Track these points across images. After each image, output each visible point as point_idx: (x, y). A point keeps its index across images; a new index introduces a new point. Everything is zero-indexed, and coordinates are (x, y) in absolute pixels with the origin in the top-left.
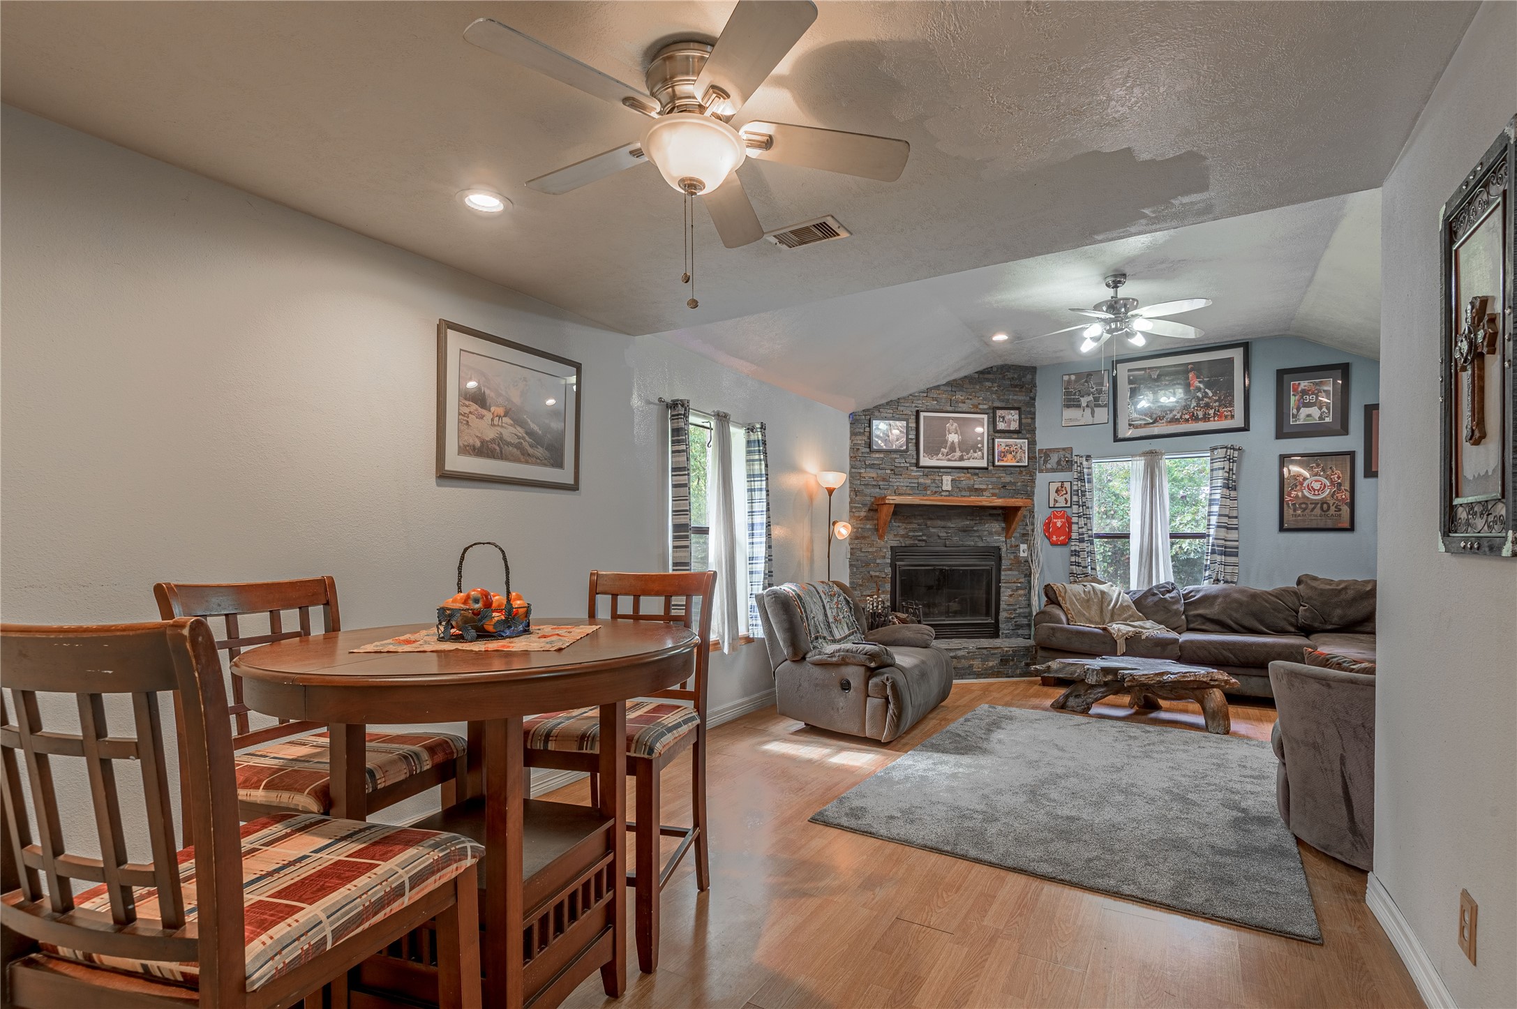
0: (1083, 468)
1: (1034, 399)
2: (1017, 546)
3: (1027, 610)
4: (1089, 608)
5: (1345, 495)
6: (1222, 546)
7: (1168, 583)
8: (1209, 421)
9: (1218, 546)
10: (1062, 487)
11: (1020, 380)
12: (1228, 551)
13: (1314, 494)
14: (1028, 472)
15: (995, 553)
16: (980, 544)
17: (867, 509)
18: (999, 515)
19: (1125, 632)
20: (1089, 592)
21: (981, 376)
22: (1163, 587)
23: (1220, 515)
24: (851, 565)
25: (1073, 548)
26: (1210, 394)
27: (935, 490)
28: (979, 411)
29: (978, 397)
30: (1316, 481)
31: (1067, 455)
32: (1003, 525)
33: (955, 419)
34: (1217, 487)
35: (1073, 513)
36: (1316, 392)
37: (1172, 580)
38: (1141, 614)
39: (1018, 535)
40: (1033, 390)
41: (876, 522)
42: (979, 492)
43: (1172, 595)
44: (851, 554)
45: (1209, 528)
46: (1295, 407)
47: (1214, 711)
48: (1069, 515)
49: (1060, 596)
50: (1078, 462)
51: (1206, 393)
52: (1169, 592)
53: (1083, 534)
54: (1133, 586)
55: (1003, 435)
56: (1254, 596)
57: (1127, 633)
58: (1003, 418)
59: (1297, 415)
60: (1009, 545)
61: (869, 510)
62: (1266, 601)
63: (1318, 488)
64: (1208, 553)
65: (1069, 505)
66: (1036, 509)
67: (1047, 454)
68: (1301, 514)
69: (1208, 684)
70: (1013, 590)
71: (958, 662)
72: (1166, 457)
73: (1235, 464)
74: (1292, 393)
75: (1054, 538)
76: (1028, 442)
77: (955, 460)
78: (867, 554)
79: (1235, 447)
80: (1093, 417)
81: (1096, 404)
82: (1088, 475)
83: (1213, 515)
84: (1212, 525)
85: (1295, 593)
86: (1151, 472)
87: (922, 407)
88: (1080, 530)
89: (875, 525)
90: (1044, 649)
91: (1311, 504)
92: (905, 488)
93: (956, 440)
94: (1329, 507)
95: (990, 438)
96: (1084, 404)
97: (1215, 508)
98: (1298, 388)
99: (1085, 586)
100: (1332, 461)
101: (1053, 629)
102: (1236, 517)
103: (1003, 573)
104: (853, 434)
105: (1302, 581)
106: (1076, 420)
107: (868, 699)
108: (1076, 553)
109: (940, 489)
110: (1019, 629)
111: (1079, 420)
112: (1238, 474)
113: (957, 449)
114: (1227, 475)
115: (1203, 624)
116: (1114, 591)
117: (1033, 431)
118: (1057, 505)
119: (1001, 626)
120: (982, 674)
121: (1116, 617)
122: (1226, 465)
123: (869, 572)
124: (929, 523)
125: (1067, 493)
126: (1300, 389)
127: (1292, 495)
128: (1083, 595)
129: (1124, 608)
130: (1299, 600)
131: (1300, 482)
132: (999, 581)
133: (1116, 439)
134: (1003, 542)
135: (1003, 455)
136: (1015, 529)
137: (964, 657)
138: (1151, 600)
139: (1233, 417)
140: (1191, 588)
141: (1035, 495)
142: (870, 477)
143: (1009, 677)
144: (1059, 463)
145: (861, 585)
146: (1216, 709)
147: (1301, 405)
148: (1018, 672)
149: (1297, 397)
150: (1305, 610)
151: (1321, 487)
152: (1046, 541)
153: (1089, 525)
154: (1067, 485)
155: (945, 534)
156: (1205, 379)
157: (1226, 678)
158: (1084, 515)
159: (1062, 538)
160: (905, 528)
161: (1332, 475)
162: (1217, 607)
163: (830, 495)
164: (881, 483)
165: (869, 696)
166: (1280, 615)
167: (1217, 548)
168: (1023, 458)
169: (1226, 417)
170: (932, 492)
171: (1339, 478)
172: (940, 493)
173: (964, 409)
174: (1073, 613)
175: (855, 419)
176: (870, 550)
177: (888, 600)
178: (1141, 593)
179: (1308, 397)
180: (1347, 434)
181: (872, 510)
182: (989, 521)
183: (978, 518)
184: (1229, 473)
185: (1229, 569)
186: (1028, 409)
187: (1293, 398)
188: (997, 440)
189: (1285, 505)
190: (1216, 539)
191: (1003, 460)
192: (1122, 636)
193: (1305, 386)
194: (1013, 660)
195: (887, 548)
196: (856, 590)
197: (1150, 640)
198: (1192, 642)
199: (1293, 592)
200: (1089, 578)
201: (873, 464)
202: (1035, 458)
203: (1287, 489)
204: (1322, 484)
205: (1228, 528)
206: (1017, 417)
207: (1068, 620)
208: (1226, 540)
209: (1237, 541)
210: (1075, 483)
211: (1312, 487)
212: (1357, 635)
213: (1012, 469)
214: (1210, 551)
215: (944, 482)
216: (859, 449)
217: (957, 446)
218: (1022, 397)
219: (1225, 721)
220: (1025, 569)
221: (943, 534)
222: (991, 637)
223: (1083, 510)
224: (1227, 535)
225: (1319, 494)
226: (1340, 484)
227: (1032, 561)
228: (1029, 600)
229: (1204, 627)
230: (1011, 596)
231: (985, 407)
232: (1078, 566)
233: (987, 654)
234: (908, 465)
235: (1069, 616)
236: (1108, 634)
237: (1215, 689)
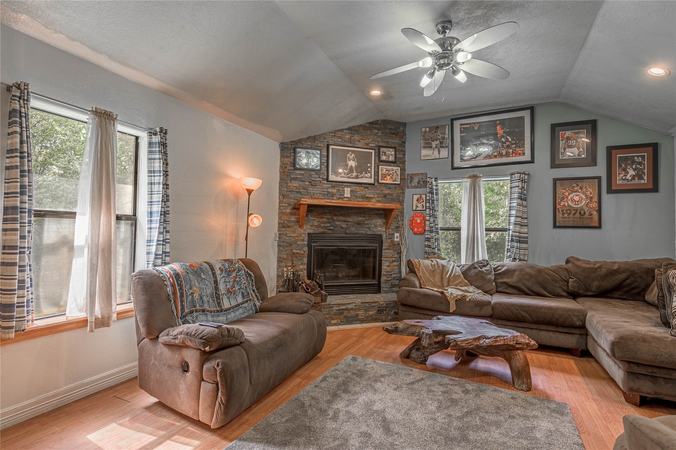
0: (433, 185)
1: (405, 143)
2: (393, 234)
3: (399, 275)
4: (434, 276)
5: (595, 205)
6: (518, 237)
7: (484, 260)
8: (509, 157)
9: (515, 237)
10: (420, 198)
11: (396, 130)
12: (522, 240)
13: (575, 204)
14: (401, 187)
15: (378, 238)
16: (369, 233)
17: (291, 207)
18: (381, 214)
19: (455, 295)
20: (435, 265)
21: (371, 125)
22: (481, 263)
23: (516, 217)
24: (279, 245)
25: (426, 236)
26: (510, 139)
27: (339, 196)
28: (369, 147)
29: (369, 139)
30: (576, 196)
31: (424, 178)
32: (384, 221)
33: (353, 152)
34: (515, 198)
35: (427, 214)
36: (576, 138)
37: (486, 258)
38: (467, 281)
39: (394, 227)
40: (404, 137)
41: (298, 216)
42: (369, 199)
43: (486, 268)
44: (279, 238)
45: (510, 225)
46: (563, 148)
47: (519, 370)
48: (425, 215)
49: (416, 268)
50: (430, 181)
51: (508, 139)
52: (485, 266)
53: (432, 227)
54: (463, 262)
55: (384, 164)
56: (540, 271)
57: (457, 297)
58: (385, 153)
59: (564, 153)
60: (387, 234)
61: (293, 208)
62: (547, 274)
63: (578, 200)
64: (509, 241)
65: (424, 209)
66: (405, 211)
67: (412, 177)
68: (567, 217)
69: (514, 347)
70: (390, 263)
71: (348, 313)
72: (483, 179)
73: (526, 184)
74: (560, 139)
75: (416, 230)
76: (401, 169)
77: (353, 178)
78: (291, 238)
79: (526, 173)
80: (439, 154)
81: (441, 146)
82: (436, 190)
83: (512, 217)
84: (512, 223)
85: (566, 269)
86: (474, 190)
87: (331, 142)
88: (431, 225)
89: (297, 218)
90: (403, 305)
91: (573, 210)
92: (319, 195)
93: (354, 165)
94: (585, 213)
95: (376, 165)
96: (434, 146)
97: (513, 212)
98: (564, 136)
99: (432, 261)
100: (586, 182)
101: (409, 291)
102: (526, 218)
103: (383, 251)
104: (282, 156)
105: (570, 261)
106: (429, 156)
107: (203, 383)
108: (428, 239)
109: (343, 196)
110: (394, 287)
111: (431, 156)
112: (527, 190)
113: (354, 171)
114: (520, 190)
115: (507, 288)
116: (451, 265)
117: (404, 162)
118: (418, 209)
119: (382, 285)
120: (365, 320)
121: (451, 283)
122: (520, 184)
123: (292, 250)
124: (335, 218)
125: (423, 202)
126: (565, 136)
127: (561, 205)
128: (431, 267)
129: (456, 277)
130: (569, 274)
131: (566, 196)
132: (381, 256)
133: (453, 168)
134: (384, 231)
135: (384, 176)
136: (391, 224)
137: (352, 309)
138: (473, 271)
139: (524, 154)
140: (499, 263)
141: (405, 202)
142: (294, 186)
143: (383, 322)
144: (419, 182)
145: (286, 259)
146: (520, 369)
147: (566, 147)
148: (389, 318)
149: (564, 142)
150: (574, 282)
151: (579, 200)
152: (411, 231)
153: (436, 222)
154: (424, 196)
155: (346, 226)
156: (507, 130)
157: (527, 341)
158: (433, 215)
159: (420, 230)
160: (319, 221)
161: (586, 192)
162: (516, 277)
163: (249, 195)
164: (302, 191)
165: (203, 380)
166: (557, 285)
167: (514, 238)
168: (397, 179)
169: (520, 154)
170: (337, 198)
171: (591, 193)
172: (343, 199)
173: (359, 146)
174: (424, 279)
175: (284, 147)
176: (293, 235)
177: (305, 269)
178: (467, 266)
179: (570, 141)
180: (596, 166)
181: (295, 208)
182: (375, 218)
183: (368, 216)
184: (522, 189)
185: (522, 252)
186: (401, 149)
187: (561, 142)
188: (380, 167)
189: (557, 211)
190: (514, 232)
191: (384, 180)
192: (454, 298)
193: (569, 135)
194: (386, 310)
195: (305, 234)
196: (282, 262)
197: (472, 302)
198: (500, 304)
199: (565, 268)
200: (436, 255)
201: (296, 178)
202: (405, 179)
203: (558, 200)
204: (580, 198)
205: (521, 225)
206: (393, 153)
207: (420, 284)
208: (520, 233)
209: (527, 233)
210: (428, 195)
211: (574, 199)
212: (609, 300)
213: (390, 185)
214: (510, 240)
215: (346, 192)
216: (286, 167)
217: (354, 169)
218: (397, 141)
219: (528, 380)
220: (397, 248)
221: (344, 225)
222: (376, 293)
223: (433, 212)
224: (521, 230)
225: (578, 204)
226: (591, 198)
227: (402, 244)
228: (400, 268)
229: (507, 291)
230: (388, 266)
231: (373, 145)
232: (430, 248)
233: (367, 306)
234: (321, 179)
235: (421, 281)
236: (444, 297)
237: (519, 351)
